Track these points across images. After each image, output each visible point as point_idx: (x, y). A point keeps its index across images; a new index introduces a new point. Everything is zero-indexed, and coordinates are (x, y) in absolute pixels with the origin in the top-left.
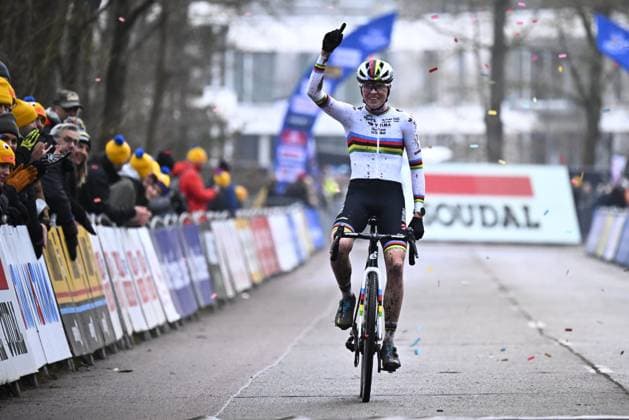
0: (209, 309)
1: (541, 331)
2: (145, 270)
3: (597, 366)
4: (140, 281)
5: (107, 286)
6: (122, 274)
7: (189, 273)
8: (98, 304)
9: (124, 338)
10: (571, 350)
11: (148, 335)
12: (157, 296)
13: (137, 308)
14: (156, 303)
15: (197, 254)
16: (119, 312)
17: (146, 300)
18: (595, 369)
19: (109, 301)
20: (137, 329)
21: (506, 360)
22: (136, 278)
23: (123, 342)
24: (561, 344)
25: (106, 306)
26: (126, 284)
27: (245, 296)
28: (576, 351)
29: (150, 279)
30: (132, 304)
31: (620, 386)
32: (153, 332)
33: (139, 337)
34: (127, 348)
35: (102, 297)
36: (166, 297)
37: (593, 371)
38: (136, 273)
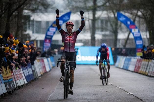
0: (33, 81)
1: (111, 84)
2: (20, 72)
3: (129, 92)
4: (19, 74)
5: (13, 75)
6: (15, 73)
7: (28, 72)
8: (12, 79)
9: (17, 87)
10: (121, 89)
11: (21, 87)
12: (22, 77)
13: (19, 81)
14: (22, 79)
15: (29, 68)
16: (15, 81)
17: (20, 79)
18: (129, 93)
19: (13, 79)
20: (19, 85)
21: (107, 91)
22: (18, 73)
23: (16, 88)
24: (118, 88)
25: (13, 80)
26: (16, 75)
27: (40, 77)
28: (122, 89)
29: (21, 74)
30: (18, 79)
31: (137, 97)
32: (22, 86)
33: (20, 87)
34: (17, 90)
35: (12, 78)
36: (24, 78)
37: (128, 94)
38: (18, 72)
